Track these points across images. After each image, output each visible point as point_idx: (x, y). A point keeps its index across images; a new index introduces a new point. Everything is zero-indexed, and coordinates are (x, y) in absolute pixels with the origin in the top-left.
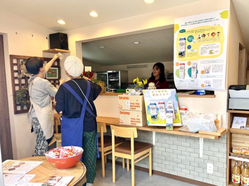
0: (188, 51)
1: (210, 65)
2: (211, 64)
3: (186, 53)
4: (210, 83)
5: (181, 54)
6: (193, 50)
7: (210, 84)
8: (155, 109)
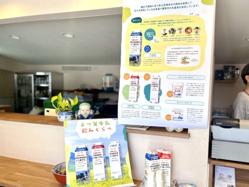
0: (145, 56)
1: (183, 83)
2: (185, 82)
3: (142, 58)
4: (182, 113)
5: (134, 60)
6: (154, 55)
7: (182, 115)
8: (86, 159)
